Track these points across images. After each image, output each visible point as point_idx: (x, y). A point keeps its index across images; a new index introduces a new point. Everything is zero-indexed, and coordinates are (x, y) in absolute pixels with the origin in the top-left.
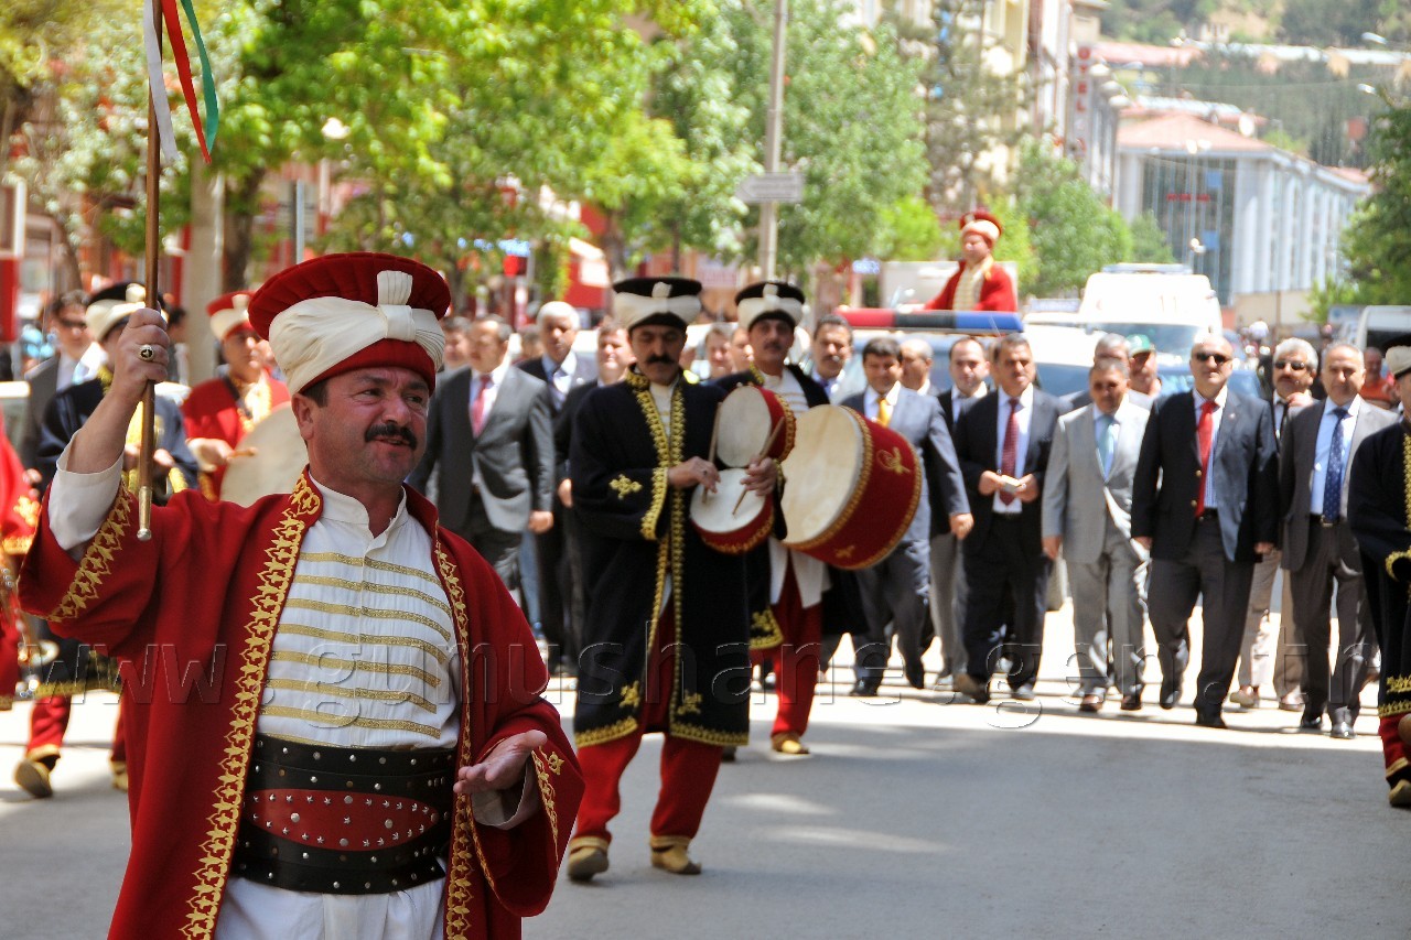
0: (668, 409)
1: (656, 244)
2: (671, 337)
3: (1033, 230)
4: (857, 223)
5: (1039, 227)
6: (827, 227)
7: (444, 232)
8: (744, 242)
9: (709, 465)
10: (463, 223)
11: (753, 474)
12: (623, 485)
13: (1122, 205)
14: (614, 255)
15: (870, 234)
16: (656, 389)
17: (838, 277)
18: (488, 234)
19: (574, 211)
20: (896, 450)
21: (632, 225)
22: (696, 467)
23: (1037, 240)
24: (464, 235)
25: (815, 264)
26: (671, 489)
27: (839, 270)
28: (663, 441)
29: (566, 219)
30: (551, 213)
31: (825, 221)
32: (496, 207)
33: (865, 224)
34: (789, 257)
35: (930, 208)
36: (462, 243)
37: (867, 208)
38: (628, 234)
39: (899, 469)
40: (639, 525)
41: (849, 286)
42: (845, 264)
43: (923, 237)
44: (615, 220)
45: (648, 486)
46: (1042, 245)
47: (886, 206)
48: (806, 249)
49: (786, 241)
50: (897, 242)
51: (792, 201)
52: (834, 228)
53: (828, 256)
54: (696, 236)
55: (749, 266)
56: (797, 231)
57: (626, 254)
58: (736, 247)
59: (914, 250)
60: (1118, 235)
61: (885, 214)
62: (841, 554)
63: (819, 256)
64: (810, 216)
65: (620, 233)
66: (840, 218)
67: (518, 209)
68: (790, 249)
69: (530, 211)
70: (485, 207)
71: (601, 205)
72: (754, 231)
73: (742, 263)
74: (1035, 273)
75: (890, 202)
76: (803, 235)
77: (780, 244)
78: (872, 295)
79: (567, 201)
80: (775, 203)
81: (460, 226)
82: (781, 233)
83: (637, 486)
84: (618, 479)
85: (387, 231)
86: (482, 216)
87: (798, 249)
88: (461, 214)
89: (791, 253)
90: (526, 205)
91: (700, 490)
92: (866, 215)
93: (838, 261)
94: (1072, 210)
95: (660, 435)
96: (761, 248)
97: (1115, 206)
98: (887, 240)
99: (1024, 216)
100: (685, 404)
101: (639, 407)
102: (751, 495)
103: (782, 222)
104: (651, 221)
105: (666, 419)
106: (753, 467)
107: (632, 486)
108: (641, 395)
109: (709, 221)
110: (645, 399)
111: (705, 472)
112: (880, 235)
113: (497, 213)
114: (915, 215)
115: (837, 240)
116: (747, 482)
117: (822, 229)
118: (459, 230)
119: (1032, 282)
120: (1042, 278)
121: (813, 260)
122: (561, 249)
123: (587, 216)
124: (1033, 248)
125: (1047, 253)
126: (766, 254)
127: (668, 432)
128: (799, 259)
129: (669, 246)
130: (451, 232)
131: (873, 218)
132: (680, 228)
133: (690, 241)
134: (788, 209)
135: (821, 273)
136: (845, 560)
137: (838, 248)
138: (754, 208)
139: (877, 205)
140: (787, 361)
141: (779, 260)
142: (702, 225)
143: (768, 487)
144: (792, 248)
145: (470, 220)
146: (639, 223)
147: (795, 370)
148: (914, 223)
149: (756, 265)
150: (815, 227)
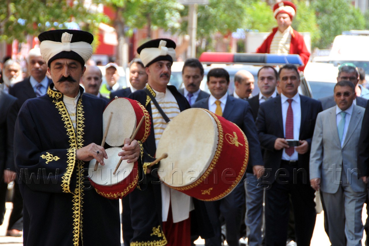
0: (74, 112)
1: (138, 24)
2: (73, 66)
3: (318, 17)
4: (235, 14)
5: (320, 15)
6: (220, 16)
7: (38, 19)
8: (181, 23)
9: (101, 147)
10: (48, 14)
11: (126, 150)
12: (48, 157)
13: (360, 5)
14: (120, 29)
15: (241, 19)
16: (67, 100)
17: (226, 40)
18: (60, 20)
19: (100, 8)
20: (234, 133)
21: (128, 16)
22: (92, 148)
23: (319, 21)
24: (48, 20)
25: (214, 34)
26: (78, 161)
27: (226, 37)
28: (72, 131)
29: (97, 12)
30: (90, 9)
31: (220, 13)
32: (64, 7)
33: (239, 15)
34: (202, 30)
35: (269, 7)
36: (48, 24)
37: (239, 7)
38: (126, 20)
39: (237, 144)
40: (60, 181)
41: (230, 44)
42: (228, 34)
43: (266, 20)
44: (120, 13)
45: (64, 159)
46: (322, 24)
47: (248, 6)
48: (210, 27)
49: (201, 23)
50: (253, 23)
51: (204, 3)
52: (224, 16)
53: (221, 30)
54: (159, 21)
55: (184, 35)
56: (206, 18)
57: (126, 29)
58: (177, 25)
59: (261, 27)
60: (357, 19)
61: (248, 10)
62: (205, 192)
63: (216, 30)
64: (212, 11)
65: (122, 19)
66: (226, 12)
67: (74, 8)
68: (203, 26)
69: (80, 9)
70: (58, 7)
71: (114, 6)
72: (186, 18)
73: (180, 33)
74: (319, 37)
75: (250, 4)
76: (210, 20)
77: (198, 24)
78: (241, 47)
79: (97, 4)
80: (196, 5)
81: (47, 15)
82: (199, 19)
83: (57, 158)
84: (46, 155)
85: (12, 18)
86: (57, 11)
87: (206, 27)
88: (47, 11)
89: (203, 28)
90: (78, 6)
91: (94, 162)
92: (239, 11)
93: (226, 32)
94: (336, 7)
95: (70, 127)
96: (189, 26)
97: (356, 6)
98: (249, 22)
99: (313, 11)
100: (84, 109)
101: (57, 110)
102: (125, 162)
103: (199, 14)
104: (138, 13)
105: (73, 118)
106: (126, 146)
107: (54, 158)
108: (57, 104)
109: (165, 14)
110: (60, 106)
111: (98, 152)
112: (246, 20)
113: (64, 9)
114: (262, 10)
115: (225, 22)
116: (122, 155)
117: (218, 17)
118: (46, 17)
119: (317, 42)
120: (322, 40)
121: (214, 32)
122: (95, 27)
123: (106, 11)
124: (318, 25)
125: (324, 28)
126: (192, 29)
127: (75, 127)
128: (207, 32)
129: (146, 25)
130: (42, 19)
131: (242, 12)
132: (151, 17)
133: (156, 23)
134: (202, 8)
135: (217, 38)
136: (207, 196)
137: (225, 26)
138: (186, 7)
139: (244, 6)
140: (169, 84)
141: (198, 32)
142: (161, 15)
143: (135, 157)
144: (204, 26)
145: (51, 13)
146: (132, 14)
147: (173, 90)
148: (261, 14)
149: (187, 34)
150: (215, 17)
